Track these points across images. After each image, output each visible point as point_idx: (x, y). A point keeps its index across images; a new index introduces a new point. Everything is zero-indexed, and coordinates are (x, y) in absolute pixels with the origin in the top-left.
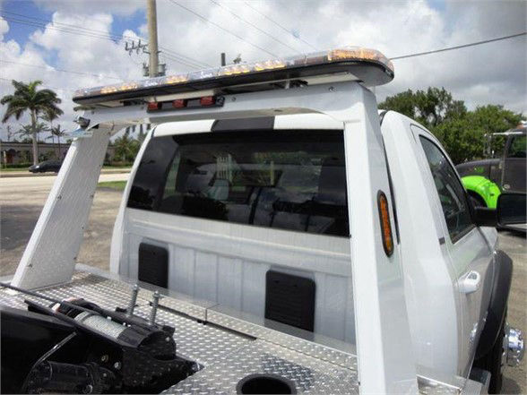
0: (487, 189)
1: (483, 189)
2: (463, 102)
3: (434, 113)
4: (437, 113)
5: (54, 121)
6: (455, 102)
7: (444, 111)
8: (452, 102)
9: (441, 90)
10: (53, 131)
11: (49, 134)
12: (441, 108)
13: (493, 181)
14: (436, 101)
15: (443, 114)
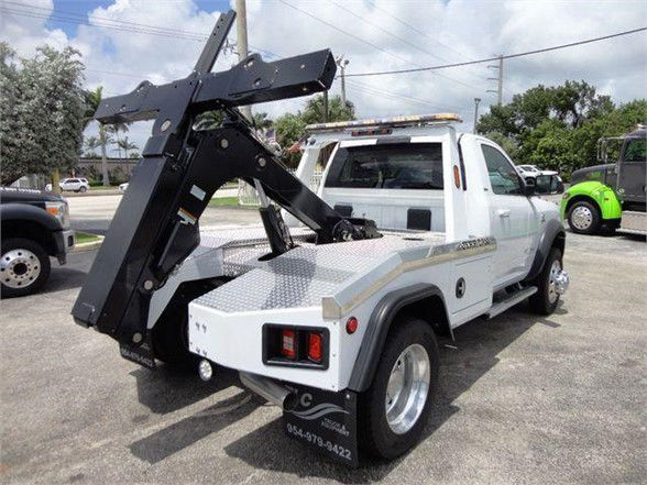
0: (602, 193)
1: (598, 193)
2: (609, 98)
3: (574, 112)
4: (578, 112)
5: (120, 132)
6: (600, 97)
7: (586, 109)
8: (596, 98)
9: (581, 83)
10: (121, 145)
11: (116, 146)
12: (583, 106)
13: (609, 186)
14: (577, 97)
15: (585, 112)
